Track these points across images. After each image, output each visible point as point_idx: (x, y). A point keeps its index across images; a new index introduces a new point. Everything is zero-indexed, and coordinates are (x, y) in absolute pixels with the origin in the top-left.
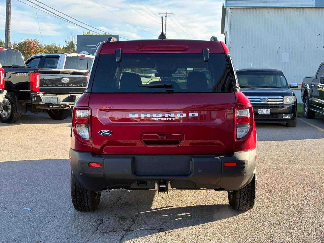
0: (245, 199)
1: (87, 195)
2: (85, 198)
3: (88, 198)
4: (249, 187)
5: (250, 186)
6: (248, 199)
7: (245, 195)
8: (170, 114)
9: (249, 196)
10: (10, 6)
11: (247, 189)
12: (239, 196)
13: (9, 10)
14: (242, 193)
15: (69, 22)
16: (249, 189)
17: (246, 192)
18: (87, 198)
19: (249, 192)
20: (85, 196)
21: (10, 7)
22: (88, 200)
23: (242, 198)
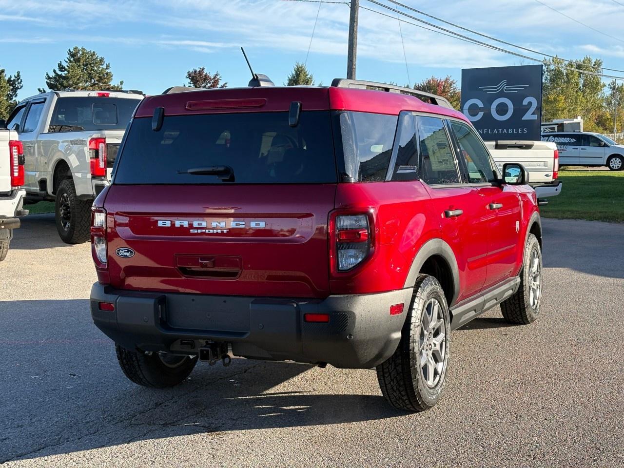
0: (395, 388)
1: (136, 358)
2: (135, 363)
3: (140, 364)
4: (398, 366)
5: (399, 364)
6: (401, 389)
7: (393, 380)
8: (219, 223)
9: (402, 383)
10: (357, 22)
11: (395, 368)
12: (383, 380)
13: (355, 29)
14: (387, 376)
15: (468, 40)
16: (397, 368)
17: (394, 375)
18: (138, 363)
19: (398, 374)
20: (134, 360)
21: (357, 25)
22: (141, 367)
23: (389, 386)
